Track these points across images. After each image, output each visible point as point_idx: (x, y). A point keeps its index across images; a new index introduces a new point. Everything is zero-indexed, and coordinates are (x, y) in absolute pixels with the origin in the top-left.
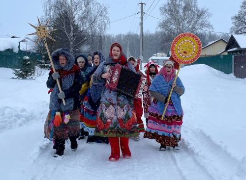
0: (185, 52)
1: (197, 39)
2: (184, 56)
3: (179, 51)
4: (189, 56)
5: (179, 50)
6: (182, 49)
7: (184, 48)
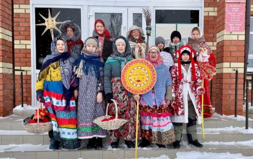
0: (138, 81)
1: (147, 63)
2: (138, 86)
3: (131, 82)
4: (144, 84)
5: (131, 80)
6: (134, 78)
7: (136, 77)
